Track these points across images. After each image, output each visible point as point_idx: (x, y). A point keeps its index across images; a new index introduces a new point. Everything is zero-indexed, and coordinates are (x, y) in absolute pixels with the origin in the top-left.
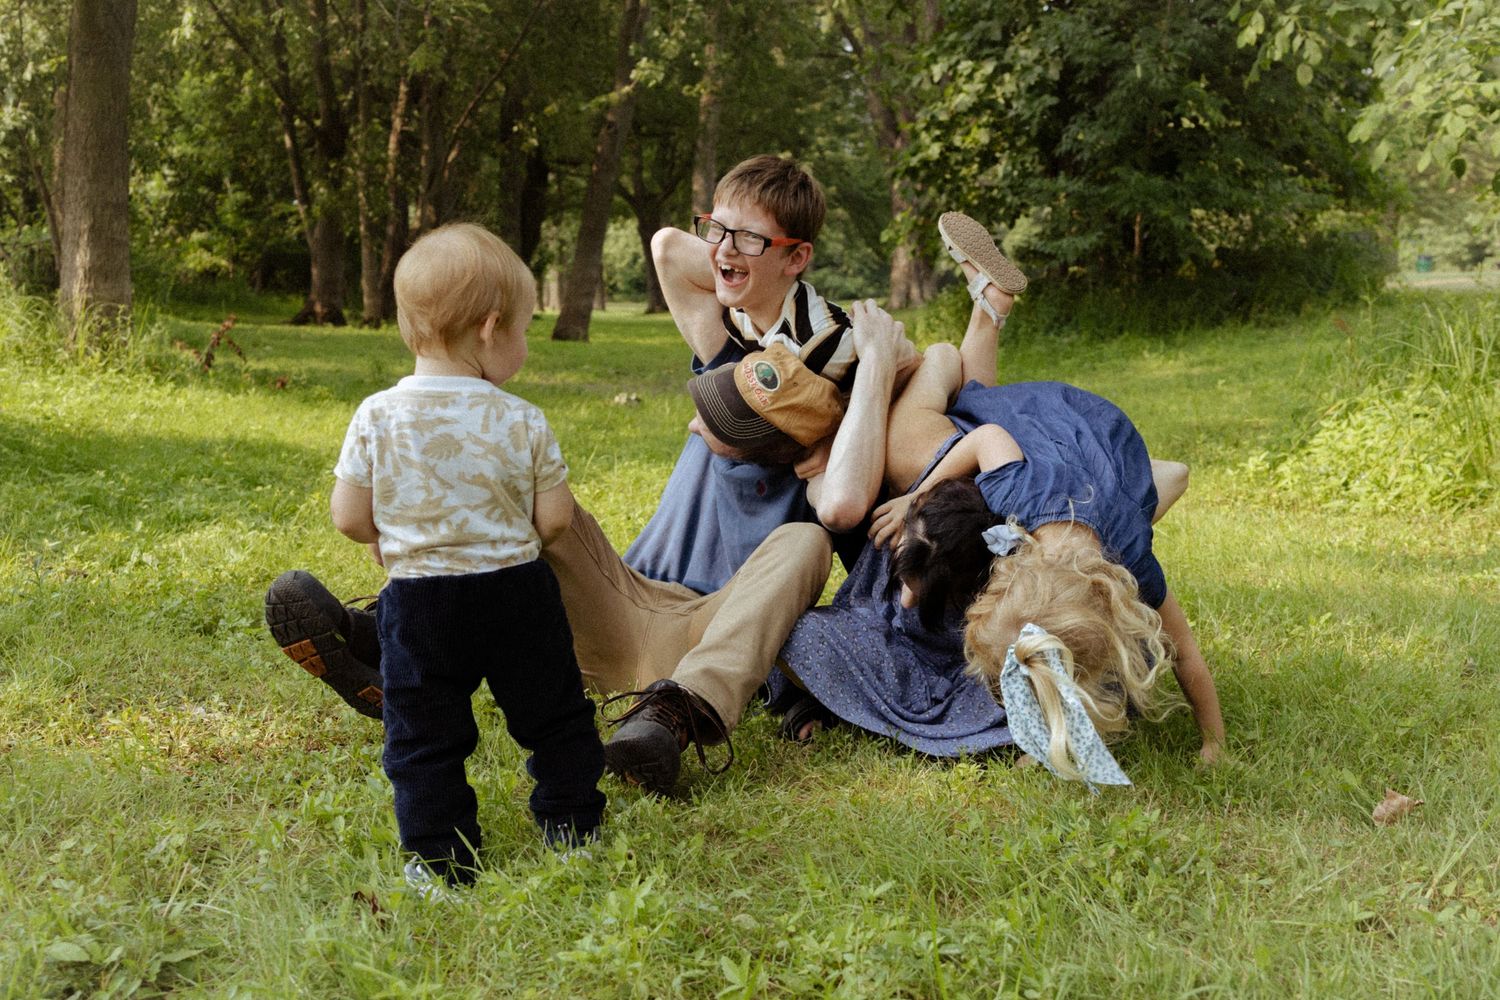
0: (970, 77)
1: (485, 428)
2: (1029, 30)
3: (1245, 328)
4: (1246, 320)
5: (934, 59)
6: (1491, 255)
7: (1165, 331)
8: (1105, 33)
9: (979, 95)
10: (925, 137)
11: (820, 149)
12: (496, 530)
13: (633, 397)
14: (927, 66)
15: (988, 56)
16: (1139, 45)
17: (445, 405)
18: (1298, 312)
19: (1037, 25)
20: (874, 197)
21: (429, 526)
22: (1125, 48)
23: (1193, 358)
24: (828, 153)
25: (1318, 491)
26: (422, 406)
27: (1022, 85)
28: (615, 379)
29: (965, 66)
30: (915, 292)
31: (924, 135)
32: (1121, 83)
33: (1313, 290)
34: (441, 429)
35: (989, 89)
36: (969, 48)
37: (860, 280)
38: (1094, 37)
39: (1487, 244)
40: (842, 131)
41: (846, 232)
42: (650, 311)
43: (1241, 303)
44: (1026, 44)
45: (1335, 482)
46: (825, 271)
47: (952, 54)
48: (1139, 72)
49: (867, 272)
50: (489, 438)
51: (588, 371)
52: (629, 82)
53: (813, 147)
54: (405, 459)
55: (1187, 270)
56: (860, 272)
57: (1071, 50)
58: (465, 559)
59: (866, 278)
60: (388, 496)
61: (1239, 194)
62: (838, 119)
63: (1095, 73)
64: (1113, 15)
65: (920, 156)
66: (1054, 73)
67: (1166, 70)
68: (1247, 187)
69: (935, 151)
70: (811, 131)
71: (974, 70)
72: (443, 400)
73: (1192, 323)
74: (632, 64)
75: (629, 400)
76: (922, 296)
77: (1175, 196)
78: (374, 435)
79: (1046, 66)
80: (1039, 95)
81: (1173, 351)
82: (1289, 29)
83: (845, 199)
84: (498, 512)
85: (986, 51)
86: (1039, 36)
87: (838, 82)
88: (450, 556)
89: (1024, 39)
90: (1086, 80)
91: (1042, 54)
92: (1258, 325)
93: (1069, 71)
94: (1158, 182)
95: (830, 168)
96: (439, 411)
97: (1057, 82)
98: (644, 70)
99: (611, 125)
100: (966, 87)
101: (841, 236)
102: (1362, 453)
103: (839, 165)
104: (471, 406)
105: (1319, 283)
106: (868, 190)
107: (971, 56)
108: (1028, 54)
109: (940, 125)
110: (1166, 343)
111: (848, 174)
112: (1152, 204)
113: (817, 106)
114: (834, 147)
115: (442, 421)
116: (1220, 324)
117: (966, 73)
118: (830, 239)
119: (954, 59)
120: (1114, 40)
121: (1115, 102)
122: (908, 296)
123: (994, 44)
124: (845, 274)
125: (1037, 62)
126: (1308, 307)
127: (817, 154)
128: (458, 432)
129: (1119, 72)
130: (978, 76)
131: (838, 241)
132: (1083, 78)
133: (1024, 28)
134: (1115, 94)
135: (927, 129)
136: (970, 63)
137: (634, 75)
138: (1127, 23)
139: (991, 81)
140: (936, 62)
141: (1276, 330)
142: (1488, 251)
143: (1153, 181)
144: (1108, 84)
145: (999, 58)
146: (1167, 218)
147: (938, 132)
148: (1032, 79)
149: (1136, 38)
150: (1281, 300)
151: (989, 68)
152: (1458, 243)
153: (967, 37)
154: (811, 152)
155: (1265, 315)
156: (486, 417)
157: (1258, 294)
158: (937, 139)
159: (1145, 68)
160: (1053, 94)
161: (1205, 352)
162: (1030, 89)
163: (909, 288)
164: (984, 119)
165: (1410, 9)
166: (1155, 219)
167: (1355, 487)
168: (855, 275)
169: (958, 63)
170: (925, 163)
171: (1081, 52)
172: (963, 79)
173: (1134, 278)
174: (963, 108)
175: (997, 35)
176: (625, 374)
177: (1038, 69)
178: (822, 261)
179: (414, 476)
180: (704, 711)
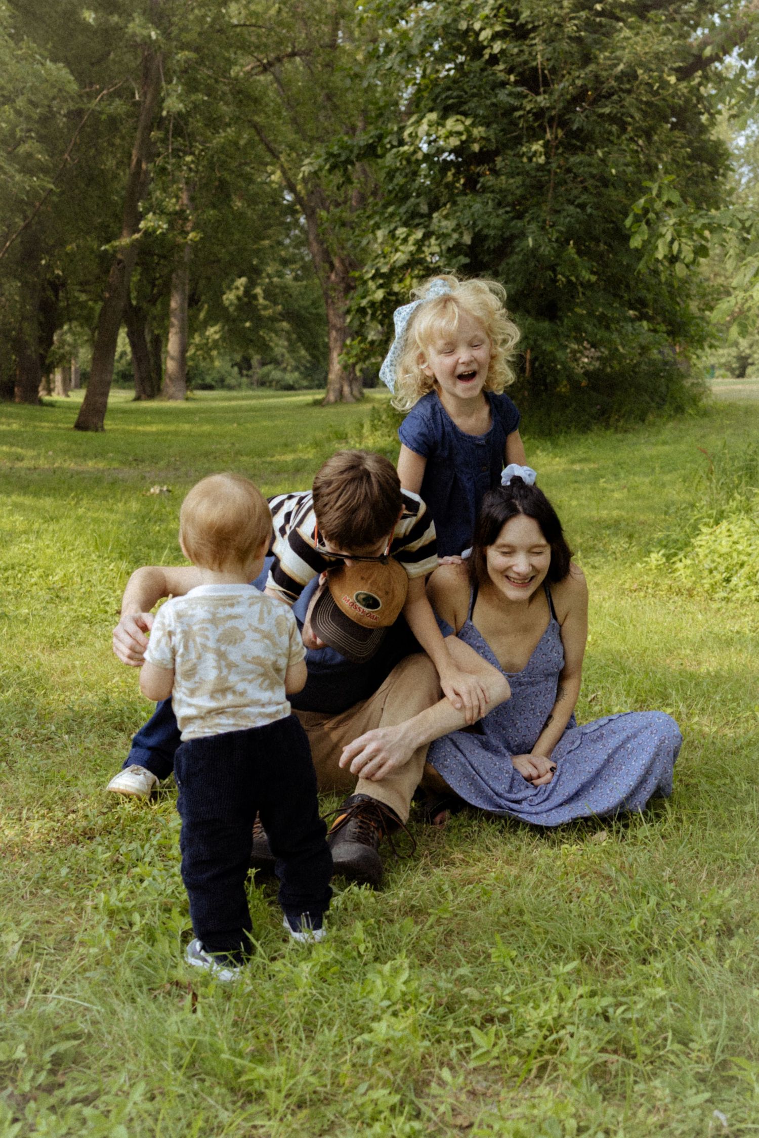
0: (405, 240)
1: (261, 620)
2: (448, 206)
3: (608, 432)
4: (607, 427)
5: (377, 226)
6: (752, 364)
7: (550, 434)
8: (507, 212)
9: (412, 254)
10: (371, 285)
11: (269, 276)
12: (265, 696)
13: (165, 488)
14: (373, 232)
15: (418, 225)
16: (529, 222)
17: (232, 605)
18: (643, 421)
19: (454, 203)
20: (311, 314)
21: (219, 696)
22: (520, 224)
23: (572, 456)
24: (275, 280)
25: (707, 583)
26: (216, 607)
27: (444, 247)
28: (134, 464)
29: (401, 232)
30: (346, 389)
31: (370, 283)
32: (518, 249)
33: (653, 404)
34: (229, 624)
35: (419, 250)
36: (404, 219)
37: (296, 374)
38: (498, 216)
39: (749, 357)
40: (285, 262)
41: (289, 340)
42: (137, 399)
43: (603, 414)
44: (446, 217)
45: (718, 577)
46: (270, 367)
47: (390, 222)
48: (530, 242)
49: (302, 369)
50: (264, 627)
51: (113, 460)
52: (138, 231)
53: (264, 275)
54: (204, 647)
55: (563, 388)
56: (297, 368)
57: (480, 224)
58: (246, 716)
59: (301, 373)
60: (190, 674)
61: (601, 334)
62: (283, 253)
63: (498, 242)
64: (510, 198)
65: (368, 298)
66: (467, 239)
67: (550, 240)
68: (608, 328)
69: (380, 295)
70: (262, 262)
71: (408, 235)
72: (231, 602)
73: (569, 428)
74: (141, 217)
75: (161, 491)
76: (352, 393)
77: (557, 334)
78: (179, 630)
79: (461, 234)
80: (456, 256)
81: (557, 451)
82: (669, 237)
83: (289, 315)
84: (267, 682)
85: (417, 221)
86: (456, 212)
87: (282, 224)
88: (234, 715)
89: (445, 213)
90: (492, 247)
91: (458, 225)
92: (616, 430)
93: (479, 238)
94: (546, 325)
95: (278, 291)
96: (229, 611)
97: (469, 247)
98: (149, 222)
99: (120, 262)
100: (401, 248)
101: (286, 343)
102: (735, 555)
103: (284, 289)
104: (251, 605)
105: (657, 399)
106: (306, 308)
107: (406, 224)
108: (448, 225)
109: (382, 276)
110: (552, 444)
111: (291, 296)
112: (540, 342)
113: (267, 242)
114: (280, 275)
115: (231, 617)
116: (589, 429)
117: (402, 237)
118: (277, 345)
119: (392, 226)
120: (513, 218)
121: (514, 263)
122: (341, 391)
123: (422, 216)
124: (285, 370)
125: (454, 230)
126: (650, 418)
127: (267, 280)
128: (241, 625)
129: (517, 242)
130: (411, 240)
131: (284, 347)
132: (489, 244)
133: (445, 205)
134: (514, 258)
135: (373, 278)
136: (405, 229)
137: (142, 225)
138: (520, 204)
139: (420, 244)
140: (379, 228)
141: (630, 436)
142: (750, 361)
143: (541, 324)
144: (509, 249)
145: (426, 227)
146: (552, 352)
147: (381, 281)
148: (451, 243)
149: (528, 216)
150: (631, 412)
151: (419, 234)
152: (729, 355)
153: (402, 210)
154: (262, 278)
155: (621, 423)
156: (261, 612)
157: (615, 407)
158: (381, 286)
159: (535, 240)
160: (466, 255)
161: (581, 452)
162: (449, 250)
163: (342, 387)
164: (416, 272)
165: (751, 225)
166: (544, 352)
167: (734, 580)
168: (292, 371)
169: (395, 229)
170: (372, 304)
171: (488, 226)
172: (399, 241)
173: (526, 393)
174: (398, 264)
175: (424, 209)
176: (143, 461)
177: (455, 236)
178: (268, 360)
179: (210, 659)
180: (392, 816)
